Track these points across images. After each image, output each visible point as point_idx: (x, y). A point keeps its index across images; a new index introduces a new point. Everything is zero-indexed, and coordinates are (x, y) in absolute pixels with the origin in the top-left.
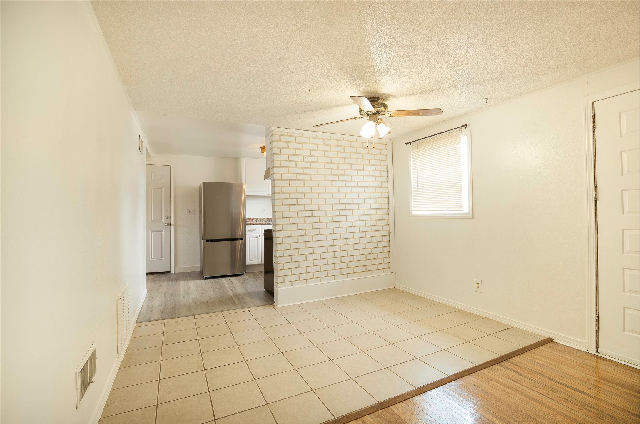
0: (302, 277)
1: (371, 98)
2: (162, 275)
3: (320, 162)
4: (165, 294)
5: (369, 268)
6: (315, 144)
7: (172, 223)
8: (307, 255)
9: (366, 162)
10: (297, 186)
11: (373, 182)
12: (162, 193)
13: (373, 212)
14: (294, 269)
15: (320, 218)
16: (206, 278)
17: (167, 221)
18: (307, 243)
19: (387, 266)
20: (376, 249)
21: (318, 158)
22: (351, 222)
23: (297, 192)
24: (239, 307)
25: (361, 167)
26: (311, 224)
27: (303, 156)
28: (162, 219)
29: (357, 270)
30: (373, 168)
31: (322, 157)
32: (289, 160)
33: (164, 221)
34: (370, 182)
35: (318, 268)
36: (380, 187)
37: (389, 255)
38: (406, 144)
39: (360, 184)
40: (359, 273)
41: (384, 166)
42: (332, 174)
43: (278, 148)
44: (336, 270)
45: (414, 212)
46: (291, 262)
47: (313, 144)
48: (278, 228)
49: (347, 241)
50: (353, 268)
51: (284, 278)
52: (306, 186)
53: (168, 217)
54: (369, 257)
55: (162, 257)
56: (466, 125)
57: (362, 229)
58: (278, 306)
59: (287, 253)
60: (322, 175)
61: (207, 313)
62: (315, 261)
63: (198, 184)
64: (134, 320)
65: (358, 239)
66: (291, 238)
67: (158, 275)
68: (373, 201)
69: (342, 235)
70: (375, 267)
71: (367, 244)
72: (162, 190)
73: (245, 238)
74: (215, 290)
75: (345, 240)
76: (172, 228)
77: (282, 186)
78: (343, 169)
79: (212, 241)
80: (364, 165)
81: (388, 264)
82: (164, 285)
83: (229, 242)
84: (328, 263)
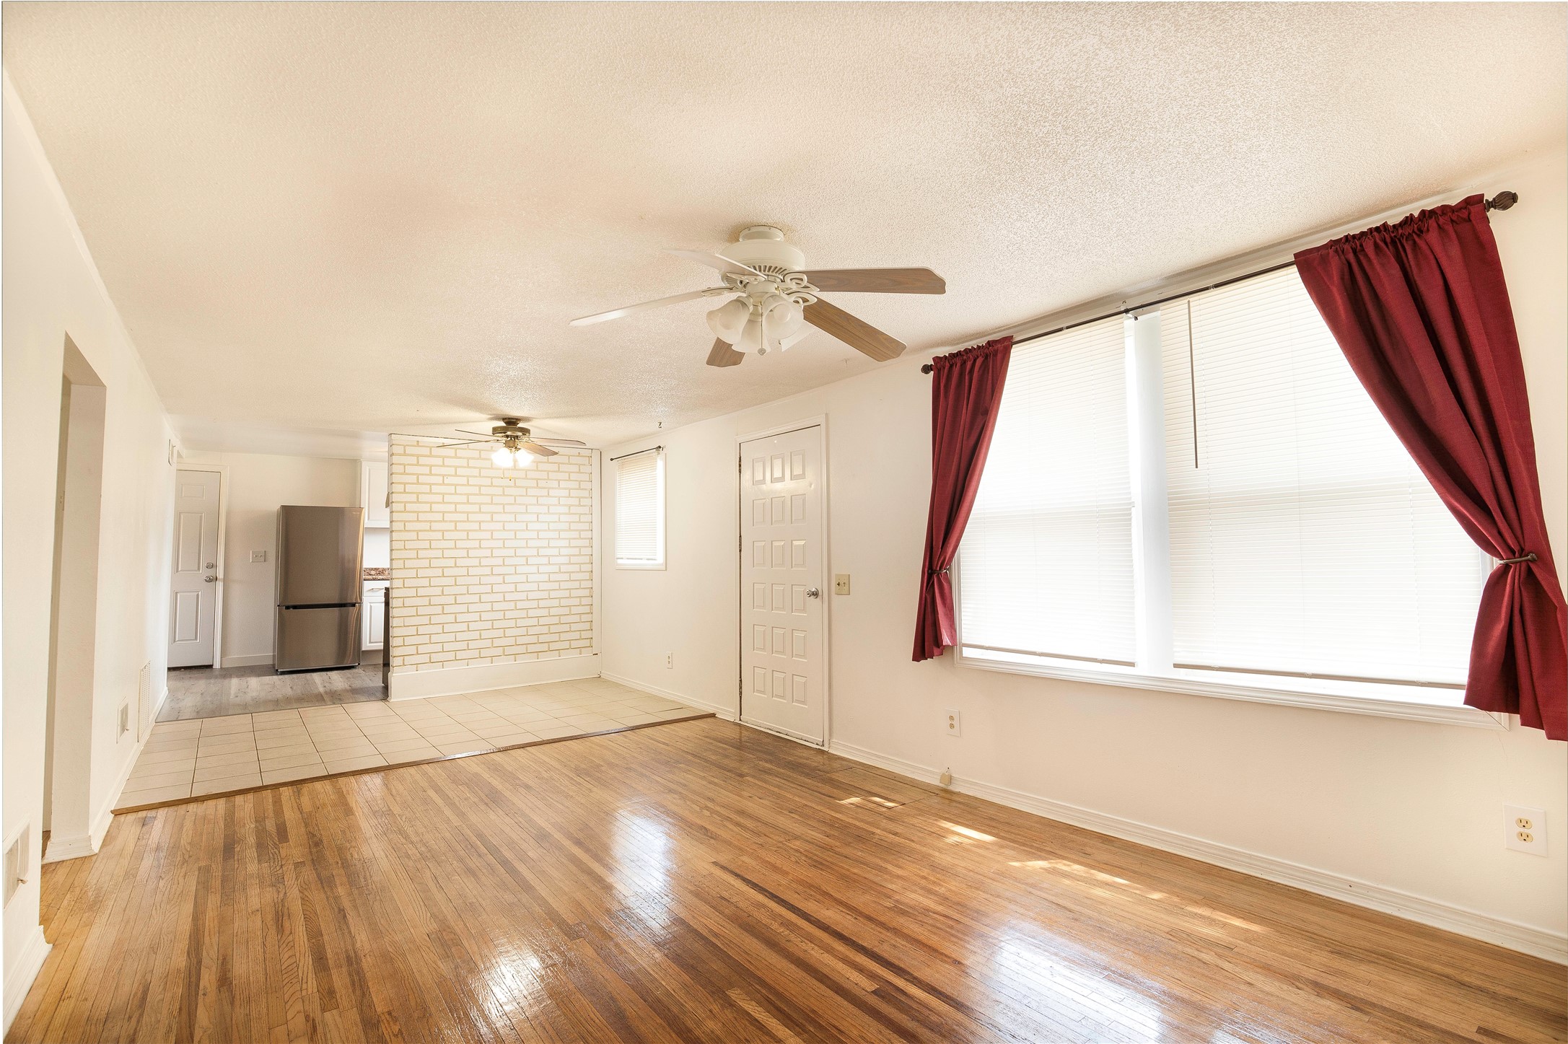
0: (435, 657)
1: (506, 419)
2: (195, 672)
3: (471, 485)
4: (202, 694)
5: (553, 646)
6: (464, 458)
7: (220, 575)
8: (445, 625)
9: (555, 484)
10: (431, 522)
11: (566, 514)
12: (201, 523)
13: (564, 560)
14: (421, 646)
15: (470, 569)
16: (283, 673)
17: (210, 572)
18: (445, 606)
19: (587, 643)
20: (568, 616)
21: (470, 479)
22: (525, 576)
23: (431, 530)
24: (329, 703)
25: (544, 492)
26: (453, 578)
27: (443, 476)
28: (199, 569)
29: (531, 648)
30: (566, 493)
31: (476, 477)
32: (418, 483)
33: (204, 573)
34: (560, 514)
35: (464, 645)
36: (577, 522)
37: (591, 626)
38: (612, 460)
39: (542, 518)
40: (536, 654)
41: (586, 489)
42: (492, 503)
43: (400, 464)
44: (496, 648)
45: (620, 561)
46: (417, 635)
47: (460, 458)
48: (397, 583)
49: (516, 604)
50: (525, 646)
51: (404, 660)
52: (446, 521)
53: (212, 566)
54: (553, 629)
55: (196, 639)
56: (660, 447)
57: (543, 586)
58: (392, 700)
59: (409, 621)
60: (475, 503)
61: (274, 710)
62: (458, 633)
63: (276, 507)
64: (152, 717)
65: (536, 601)
66: (418, 598)
67: (187, 672)
68: (565, 543)
69: (506, 594)
70: (566, 645)
71: (551, 609)
72: (201, 517)
73: (360, 603)
74: (294, 688)
75: (513, 603)
76: (220, 586)
77: (405, 522)
78: (512, 496)
79: (295, 607)
80: (549, 488)
81: (589, 640)
82: (200, 685)
83: (336, 609)
84: (481, 637)
